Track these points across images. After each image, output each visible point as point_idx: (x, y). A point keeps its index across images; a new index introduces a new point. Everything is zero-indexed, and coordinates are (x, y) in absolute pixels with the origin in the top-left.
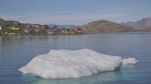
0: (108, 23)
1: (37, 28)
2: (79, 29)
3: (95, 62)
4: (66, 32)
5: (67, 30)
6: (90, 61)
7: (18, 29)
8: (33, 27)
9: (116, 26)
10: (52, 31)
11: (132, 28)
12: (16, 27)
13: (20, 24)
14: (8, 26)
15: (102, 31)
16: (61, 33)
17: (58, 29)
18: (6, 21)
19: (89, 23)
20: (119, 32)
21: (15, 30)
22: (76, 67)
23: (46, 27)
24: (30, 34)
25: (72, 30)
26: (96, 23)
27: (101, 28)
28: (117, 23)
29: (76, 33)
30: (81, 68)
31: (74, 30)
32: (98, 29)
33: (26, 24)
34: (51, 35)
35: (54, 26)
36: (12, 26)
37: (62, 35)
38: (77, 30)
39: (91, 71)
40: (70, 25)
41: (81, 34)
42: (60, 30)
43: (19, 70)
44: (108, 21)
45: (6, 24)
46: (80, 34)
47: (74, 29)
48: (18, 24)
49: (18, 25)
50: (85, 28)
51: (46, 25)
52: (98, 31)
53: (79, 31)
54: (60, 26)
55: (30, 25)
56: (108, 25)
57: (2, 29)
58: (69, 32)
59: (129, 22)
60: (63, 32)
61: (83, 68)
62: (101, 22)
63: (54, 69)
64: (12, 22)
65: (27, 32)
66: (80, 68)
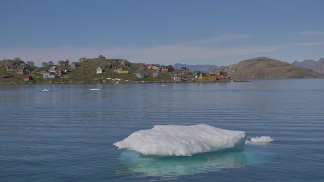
0: (270, 62)
1: (155, 71)
2: (221, 73)
3: (209, 137)
4: (201, 77)
5: (202, 74)
6: (203, 136)
7: (126, 72)
8: (149, 70)
9: (285, 67)
10: (179, 76)
11: (311, 71)
12: (123, 69)
13: (129, 65)
14: (111, 67)
15: (261, 75)
16: (193, 79)
17: (188, 72)
18: (108, 60)
19: (240, 63)
20: (289, 78)
21: (121, 74)
22: (183, 141)
23: (170, 69)
24: (145, 80)
25: (211, 75)
26: (251, 63)
27: (260, 70)
28: (286, 62)
29: (218, 80)
30: (190, 143)
31: (214, 75)
32: (253, 72)
33: (138, 65)
34: (177, 82)
35: (183, 68)
36: (117, 68)
37: (194, 82)
38: (219, 74)
39: (202, 146)
40: (210, 65)
41: (224, 82)
42: (191, 74)
43: (114, 144)
44: (270, 60)
45: (109, 64)
46: (223, 80)
47: (214, 73)
48: (127, 65)
49: (126, 67)
50: (233, 71)
51: (170, 66)
52: (255, 76)
53: (222, 77)
54: (192, 66)
55: (144, 65)
56: (271, 66)
57: (103, 72)
58: (205, 78)
59: (306, 61)
60: (196, 77)
61: (192, 143)
62: (260, 60)
63: (155, 143)
64: (117, 61)
65: (140, 77)
66: (187, 143)
